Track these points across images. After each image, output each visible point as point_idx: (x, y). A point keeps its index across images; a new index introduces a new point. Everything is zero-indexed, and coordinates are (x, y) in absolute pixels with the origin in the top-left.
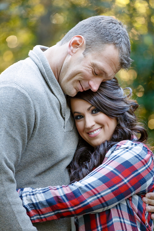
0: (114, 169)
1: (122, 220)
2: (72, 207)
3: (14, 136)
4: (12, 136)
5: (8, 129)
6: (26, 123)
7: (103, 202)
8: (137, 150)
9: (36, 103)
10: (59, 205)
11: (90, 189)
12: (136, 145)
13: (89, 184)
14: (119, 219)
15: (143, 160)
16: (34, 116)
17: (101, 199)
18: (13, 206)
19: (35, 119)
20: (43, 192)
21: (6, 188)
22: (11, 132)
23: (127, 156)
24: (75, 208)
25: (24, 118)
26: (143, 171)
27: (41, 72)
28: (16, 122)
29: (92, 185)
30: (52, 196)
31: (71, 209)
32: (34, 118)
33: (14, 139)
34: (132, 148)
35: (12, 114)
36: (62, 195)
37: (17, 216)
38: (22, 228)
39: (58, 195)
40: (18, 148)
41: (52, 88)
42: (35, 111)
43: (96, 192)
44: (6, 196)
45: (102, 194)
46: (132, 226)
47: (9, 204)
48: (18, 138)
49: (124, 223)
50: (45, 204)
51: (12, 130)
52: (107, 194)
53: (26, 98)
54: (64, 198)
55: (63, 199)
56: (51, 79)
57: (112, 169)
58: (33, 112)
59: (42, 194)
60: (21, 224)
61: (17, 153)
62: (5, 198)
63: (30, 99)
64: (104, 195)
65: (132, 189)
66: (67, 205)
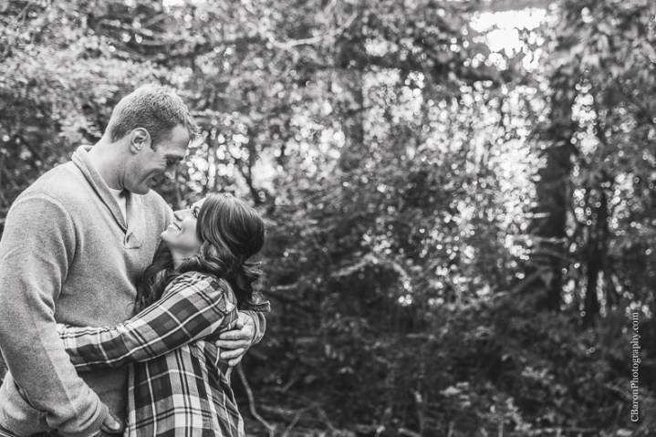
0: (169, 310)
1: (182, 372)
2: (109, 359)
3: (47, 260)
4: (43, 260)
5: (37, 252)
6: (62, 242)
7: (149, 352)
8: (203, 285)
9: (73, 214)
10: (93, 355)
11: (135, 337)
12: (203, 278)
13: (135, 330)
14: (178, 371)
15: (207, 299)
16: (73, 231)
17: (148, 349)
18: (49, 353)
19: (76, 234)
20: (76, 337)
21: (39, 330)
22: (41, 255)
23: (187, 293)
24: (113, 360)
25: (59, 235)
26: (206, 311)
27: (85, 176)
28: (48, 241)
29: (139, 330)
30: (85, 344)
31: (108, 362)
32: (74, 234)
33: (48, 264)
34: (196, 282)
35: (41, 232)
36: (99, 342)
37: (55, 365)
38: (62, 379)
39: (94, 343)
40: (54, 274)
41: (101, 194)
42: (74, 225)
43: (142, 341)
44: (39, 340)
45: (150, 343)
46: (197, 378)
47: (44, 349)
48: (53, 261)
49: (185, 375)
50: (75, 352)
51: (44, 252)
52: (156, 343)
53: (59, 209)
54: (100, 347)
55: (99, 349)
56: (100, 183)
57: (166, 310)
58: (71, 226)
59: (74, 339)
60: (59, 376)
61: (55, 281)
62: (37, 342)
63: (65, 211)
64: (153, 344)
65: (189, 335)
66: (103, 356)
